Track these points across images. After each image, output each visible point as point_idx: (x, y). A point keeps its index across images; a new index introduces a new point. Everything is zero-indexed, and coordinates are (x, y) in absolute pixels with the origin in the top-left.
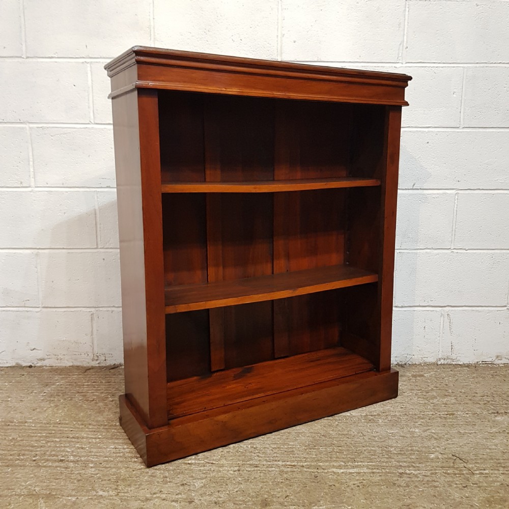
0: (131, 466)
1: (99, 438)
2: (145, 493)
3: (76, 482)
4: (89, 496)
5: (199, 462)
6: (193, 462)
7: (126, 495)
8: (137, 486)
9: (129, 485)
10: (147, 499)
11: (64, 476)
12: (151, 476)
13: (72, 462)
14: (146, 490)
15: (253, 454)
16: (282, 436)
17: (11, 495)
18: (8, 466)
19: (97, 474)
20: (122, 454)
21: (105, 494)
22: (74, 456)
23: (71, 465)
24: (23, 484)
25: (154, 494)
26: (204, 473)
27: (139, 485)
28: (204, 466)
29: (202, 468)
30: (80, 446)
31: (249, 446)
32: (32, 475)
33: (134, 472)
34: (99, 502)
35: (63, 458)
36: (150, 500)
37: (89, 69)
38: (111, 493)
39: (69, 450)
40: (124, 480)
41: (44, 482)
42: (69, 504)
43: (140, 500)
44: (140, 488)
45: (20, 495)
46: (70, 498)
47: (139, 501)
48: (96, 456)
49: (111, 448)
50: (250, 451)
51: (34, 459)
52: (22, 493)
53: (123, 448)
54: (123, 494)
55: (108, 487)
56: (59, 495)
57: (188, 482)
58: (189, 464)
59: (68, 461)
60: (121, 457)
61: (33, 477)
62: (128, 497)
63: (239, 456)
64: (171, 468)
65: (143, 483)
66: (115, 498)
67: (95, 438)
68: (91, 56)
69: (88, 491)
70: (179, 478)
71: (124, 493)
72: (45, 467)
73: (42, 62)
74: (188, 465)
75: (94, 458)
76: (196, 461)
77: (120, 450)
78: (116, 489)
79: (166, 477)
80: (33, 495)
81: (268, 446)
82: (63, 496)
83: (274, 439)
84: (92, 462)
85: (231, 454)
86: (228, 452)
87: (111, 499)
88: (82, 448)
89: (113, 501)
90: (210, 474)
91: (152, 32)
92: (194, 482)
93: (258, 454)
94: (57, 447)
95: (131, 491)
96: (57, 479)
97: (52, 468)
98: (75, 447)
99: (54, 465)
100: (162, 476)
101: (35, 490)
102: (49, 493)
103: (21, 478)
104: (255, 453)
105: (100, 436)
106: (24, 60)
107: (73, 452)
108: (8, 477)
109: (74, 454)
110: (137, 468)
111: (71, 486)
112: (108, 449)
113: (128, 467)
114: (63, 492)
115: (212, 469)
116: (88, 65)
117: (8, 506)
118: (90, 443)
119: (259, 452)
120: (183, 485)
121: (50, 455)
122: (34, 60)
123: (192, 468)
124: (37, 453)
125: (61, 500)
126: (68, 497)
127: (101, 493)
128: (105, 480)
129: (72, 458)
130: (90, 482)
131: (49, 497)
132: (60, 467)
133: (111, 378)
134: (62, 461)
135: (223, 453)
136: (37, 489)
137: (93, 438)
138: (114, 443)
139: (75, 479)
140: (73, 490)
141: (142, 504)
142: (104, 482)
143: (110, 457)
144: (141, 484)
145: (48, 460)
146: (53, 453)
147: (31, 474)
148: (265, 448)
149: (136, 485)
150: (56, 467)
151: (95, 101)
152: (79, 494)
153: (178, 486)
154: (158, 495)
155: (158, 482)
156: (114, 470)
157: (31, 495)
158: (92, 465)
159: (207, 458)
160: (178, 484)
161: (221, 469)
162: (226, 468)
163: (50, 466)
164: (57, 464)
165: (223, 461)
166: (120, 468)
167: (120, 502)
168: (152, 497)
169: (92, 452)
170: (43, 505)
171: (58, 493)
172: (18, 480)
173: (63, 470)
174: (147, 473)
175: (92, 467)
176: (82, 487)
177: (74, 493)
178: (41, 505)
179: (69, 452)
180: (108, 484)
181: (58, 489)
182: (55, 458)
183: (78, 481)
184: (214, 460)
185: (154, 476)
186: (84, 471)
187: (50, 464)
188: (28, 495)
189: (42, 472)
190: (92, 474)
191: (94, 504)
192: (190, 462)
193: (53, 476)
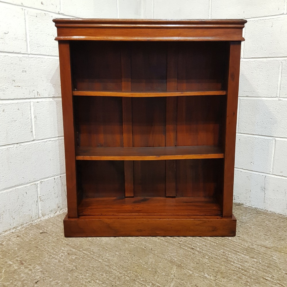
0: (229, 266)
1: (216, 243)
3: (195, 263)
4: (200, 274)
5: (273, 281)
6: (269, 279)
7: (220, 282)
8: (228, 280)
9: (224, 278)
11: (191, 258)
12: (239, 277)
14: (233, 284)
17: (163, 258)
18: (166, 242)
19: (208, 264)
20: (226, 257)
21: (208, 277)
22: (200, 249)
23: (197, 253)
24: (170, 254)
27: (229, 280)
28: (275, 285)
30: (205, 244)
32: (175, 251)
33: (229, 271)
34: (204, 281)
35: (194, 248)
38: (212, 278)
39: (198, 244)
40: (222, 273)
41: (180, 257)
42: (188, 274)
44: (229, 282)
45: (166, 260)
46: (189, 271)
48: (212, 253)
49: (222, 251)
51: (180, 242)
52: (168, 259)
53: (228, 254)
54: (218, 281)
55: (211, 274)
56: (185, 267)
59: (196, 250)
60: (225, 259)
61: (175, 252)
62: (220, 284)
64: (253, 277)
65: (232, 280)
66: (213, 282)
67: (215, 243)
69: (200, 271)
70: (256, 285)
71: (219, 281)
72: (183, 249)
74: (265, 280)
75: (210, 254)
76: (271, 280)
77: (225, 255)
78: (216, 277)
79: (248, 282)
80: (172, 262)
82: (186, 268)
84: (208, 255)
87: (210, 281)
88: (206, 246)
89: (211, 283)
94: (193, 240)
95: (224, 281)
96: (187, 258)
97: (187, 251)
98: (202, 243)
99: (188, 250)
100: (245, 280)
101: (174, 260)
102: (180, 264)
103: (170, 250)
105: (217, 242)
107: (200, 246)
108: (164, 248)
109: (200, 247)
110: (232, 269)
111: (192, 264)
112: (219, 252)
113: (227, 267)
114: (187, 267)
117: (159, 263)
118: (211, 244)
121: (188, 244)
123: (267, 283)
124: (183, 240)
125: (185, 270)
126: (189, 270)
127: (206, 275)
128: (211, 269)
129: (198, 249)
130: (203, 266)
131: (179, 266)
132: (191, 252)
133: (235, 210)
134: (193, 249)
136: (175, 259)
137: (213, 242)
138: (224, 249)
139: (196, 261)
140: (192, 267)
142: (210, 270)
143: (218, 256)
144: (231, 280)
145: (186, 246)
146: (190, 243)
149: (227, 279)
152: (194, 271)
155: (241, 283)
156: (218, 265)
157: (171, 262)
158: (207, 257)
159: (280, 280)
163: (186, 250)
164: (190, 250)
167: (215, 285)
169: (210, 250)
170: (175, 269)
171: (185, 266)
172: (168, 251)
173: (192, 254)
174: (237, 274)
175: (207, 259)
176: (198, 267)
177: (192, 269)
178: (174, 269)
179: (198, 245)
180: (212, 272)
181: (186, 264)
182: (190, 246)
183: (197, 263)
184: (284, 283)
185: (241, 278)
186: (202, 259)
187: (186, 249)
188: (170, 261)
189: (181, 251)
190: (205, 262)
191: (201, 280)
192: (267, 278)
193: (185, 255)
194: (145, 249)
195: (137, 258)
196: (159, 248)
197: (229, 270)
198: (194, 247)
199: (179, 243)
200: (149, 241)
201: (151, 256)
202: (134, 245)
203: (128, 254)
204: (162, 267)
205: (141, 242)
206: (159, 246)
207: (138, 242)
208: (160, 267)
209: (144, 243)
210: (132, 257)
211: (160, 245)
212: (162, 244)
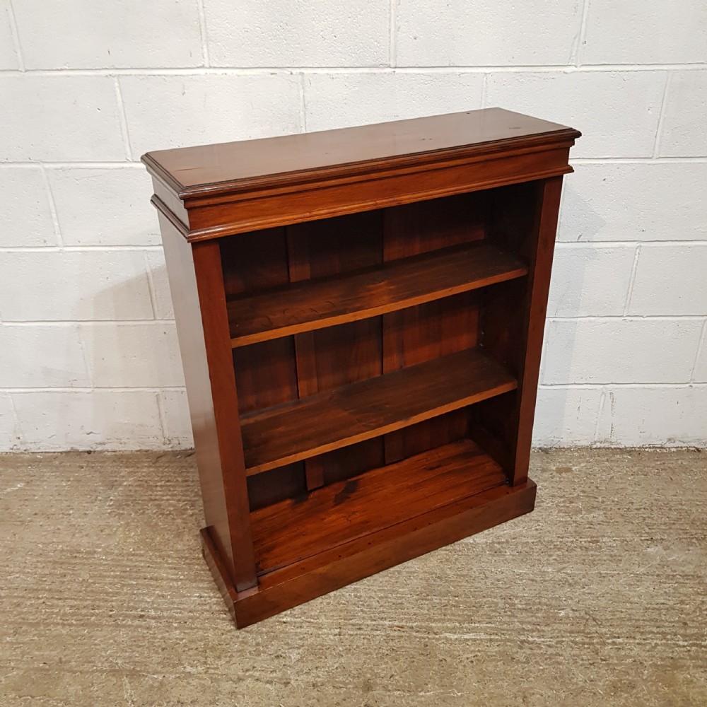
0: (219, 626)
1: (181, 579)
2: (236, 669)
3: (160, 651)
4: (176, 673)
5: (295, 620)
6: (289, 619)
7: (216, 672)
8: (228, 659)
9: (219, 657)
10: (240, 679)
11: (146, 642)
12: (243, 642)
13: (154, 618)
14: (238, 664)
15: (357, 608)
16: (391, 577)
17: (93, 672)
18: (83, 625)
19: (183, 639)
20: (207, 607)
21: (193, 670)
22: (156, 609)
23: (153, 623)
24: (103, 654)
25: (247, 670)
26: (300, 639)
27: (230, 657)
28: (301, 627)
29: (299, 630)
30: (160, 594)
31: (353, 594)
32: (111, 641)
33: (224, 636)
34: (189, 683)
35: (143, 613)
36: (243, 680)
37: (117, 84)
38: (200, 669)
39: (149, 600)
40: (213, 649)
41: (126, 652)
42: (155, 685)
43: (231, 680)
44: (231, 663)
45: (102, 672)
46: (155, 676)
47: (231, 682)
48: (180, 609)
49: (196, 596)
50: (353, 602)
51: (111, 613)
52: (104, 669)
53: (209, 597)
54: (213, 671)
55: (196, 660)
56: (144, 671)
57: (283, 653)
58: (284, 623)
59: (148, 617)
60: (207, 611)
61: (112, 644)
62: (218, 674)
63: (341, 611)
64: (264, 629)
65: (234, 654)
66: (205, 676)
67: (176, 580)
68: (117, 67)
69: (174, 666)
70: (272, 645)
71: (213, 669)
72: (124, 626)
73: (48, 77)
74: (283, 625)
75: (177, 613)
76: (292, 619)
77: (205, 601)
78: (205, 663)
79: (258, 644)
80: (117, 671)
81: (373, 594)
82: (148, 672)
83: (381, 582)
84: (176, 619)
85: (332, 608)
86: (328, 604)
87: (200, 679)
88: (163, 596)
89: (203, 682)
90: (307, 640)
91: (203, 27)
92: (290, 653)
93: (362, 608)
94: (134, 594)
95: (221, 665)
96: (140, 646)
97: (132, 628)
98: (154, 594)
99: (135, 624)
100: (254, 644)
101: (117, 664)
102: (134, 669)
103: (100, 645)
104: (358, 607)
105: (182, 577)
106: (22, 74)
107: (153, 603)
108: (85, 644)
109: (155, 606)
110: (227, 629)
111: (155, 658)
112: (192, 599)
113: (216, 628)
114: (147, 667)
115: (310, 632)
116: (115, 79)
117: (91, 687)
118: (171, 587)
119: (363, 605)
120: (277, 657)
121: (129, 608)
122: (37, 74)
123: (287, 630)
124: (114, 604)
125: (147, 679)
126: (154, 674)
127: (189, 669)
128: (192, 649)
129: (153, 613)
130: (176, 651)
131: (133, 674)
132: (141, 626)
133: (188, 472)
134: (142, 616)
135: (323, 606)
136: (120, 662)
137: (174, 580)
138: (199, 588)
139: (160, 646)
140: (158, 663)
141: (234, 685)
142: (190, 653)
143: (195, 611)
144: (232, 656)
145: (126, 616)
146: (131, 604)
147: (110, 639)
148: (370, 597)
149: (226, 657)
150: (137, 627)
151: (130, 131)
152: (165, 670)
153: (273, 660)
154: (251, 673)
155: (250, 652)
156: (201, 633)
157: (115, 672)
158: (176, 625)
159: (305, 613)
160: (273, 656)
161: (320, 633)
162: (326, 630)
163: (130, 626)
164: (137, 622)
165: (322, 620)
166: (206, 630)
167: (210, 682)
168: (244, 675)
169: (175, 602)
170: (128, 686)
171: (143, 668)
172: (98, 647)
173: (145, 632)
174: (238, 637)
175: (176, 628)
176: (168, 659)
177: (159, 669)
178: (127, 687)
179: (149, 602)
180: (195, 655)
181: (142, 662)
182: (133, 612)
183: (163, 649)
184: (312, 617)
185: (246, 643)
186: (167, 634)
187: (130, 623)
188: (111, 671)
189: (122, 635)
190: (177, 639)
191: (184, 686)
192: (285, 620)
193: (135, 641)
194: (47, 667)
195: (40, 700)
196: (74, 651)
197: (223, 634)
198: (142, 611)
199: (111, 616)
200: (46, 643)
201: (68, 677)
202: (18, 668)
203: (14, 699)
204: (102, 695)
205: (28, 653)
206: (74, 645)
207: (23, 657)
208: (98, 697)
209: (37, 653)
210: (30, 703)
211: (73, 641)
212: (77, 637)
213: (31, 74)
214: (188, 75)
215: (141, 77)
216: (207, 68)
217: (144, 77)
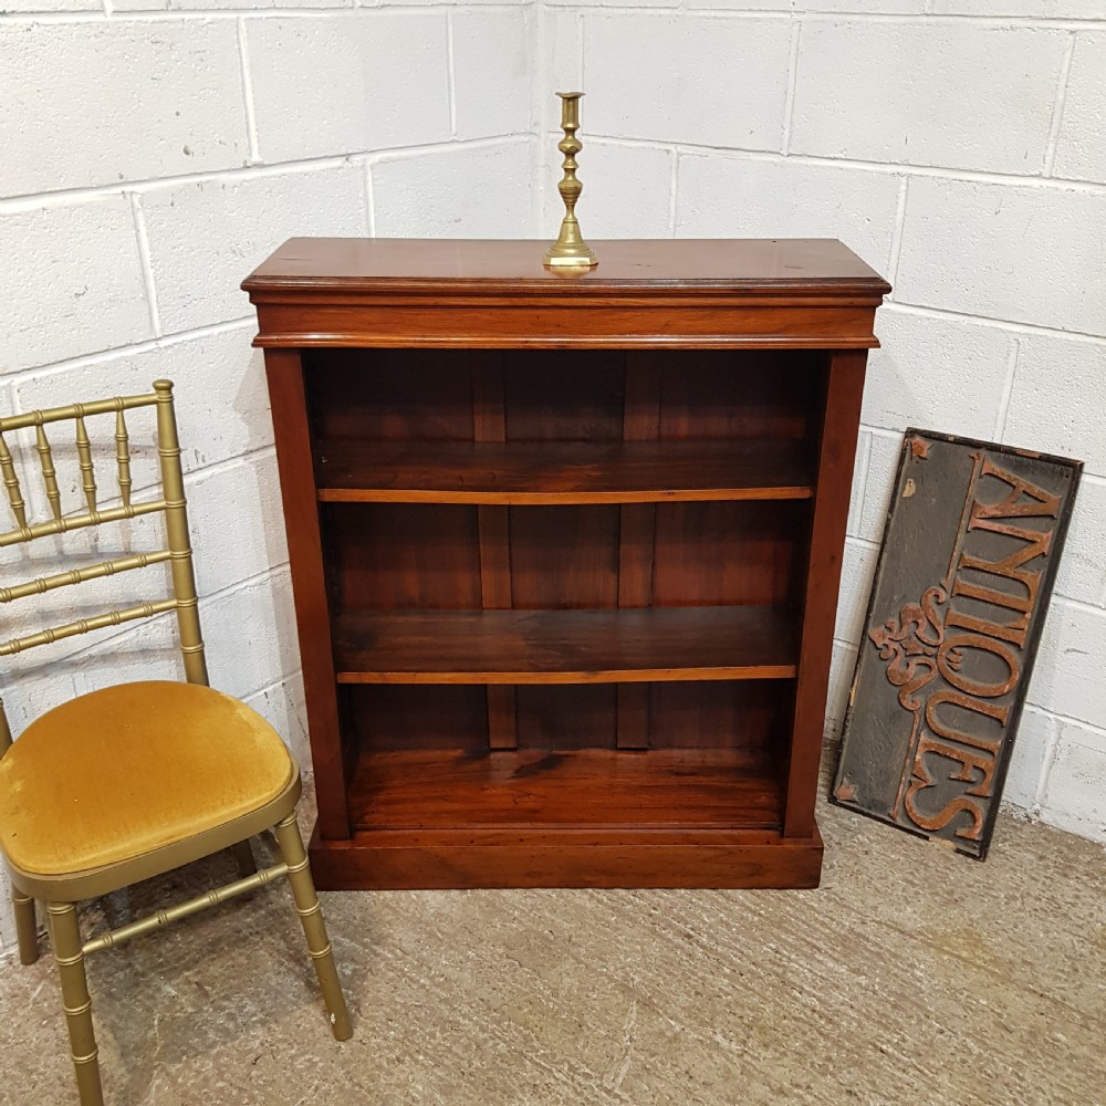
0: (785, 1004)
1: (760, 915)
2: (782, 1074)
3: (693, 993)
4: (701, 1034)
5: (900, 1056)
6: (890, 1050)
7: (754, 1062)
8: (777, 1055)
9: (766, 1046)
10: (781, 1092)
11: (680, 973)
12: (809, 1044)
13: (703, 947)
14: (788, 1070)
15: (1007, 1093)
16: (1090, 1077)
17: (601, 974)
18: (613, 908)
19: (729, 994)
20: (780, 970)
21: (724, 1043)
22: (711, 937)
23: (699, 952)
24: (622, 957)
25: (797, 1086)
26: (896, 1088)
27: (781, 1054)
28: (904, 1071)
29: (899, 1074)
30: (725, 919)
31: (1011, 1069)
32: (638, 947)
33: (785, 1022)
34: (711, 1057)
35: (692, 933)
36: (786, 1095)
37: (903, 187)
38: (734, 1046)
39: (706, 920)
40: (762, 1030)
41: (651, 971)
42: (669, 1034)
43: (769, 1086)
44: (780, 1062)
45: (611, 979)
46: (672, 1022)
47: (768, 1088)
48: (742, 953)
49: (771, 948)
50: (1006, 1081)
51: (653, 912)
52: (615, 977)
53: (789, 958)
54: (749, 1059)
55: (734, 1032)
56: (661, 1008)
57: (860, 1091)
58: (882, 1051)
59: (697, 942)
60: (777, 975)
61: (637, 951)
62: (754, 1067)
63: (979, 1082)
64: (847, 1044)
65: (789, 1053)
66: (736, 1060)
67: (754, 913)
68: (911, 162)
69: (702, 1023)
70: (850, 1072)
71: (751, 1056)
72: (661, 936)
73: (816, 166)
74: (879, 1054)
75: (736, 956)
76: (896, 1053)
77: (781, 960)
78: (744, 1042)
79: (829, 1059)
80: (630, 990)
81: (1046, 1087)
82: (666, 1012)
83: (1068, 1076)
84: (732, 963)
85: (966, 1070)
86: (964, 1062)
87: (727, 1058)
88: (727, 925)
89: (730, 1066)
90: (906, 1094)
92: (871, 1097)
93: (1018, 1097)
94: (691, 902)
95: (764, 1058)
96: (669, 973)
97: (671, 945)
98: (717, 916)
99: (676, 941)
100: (823, 1056)
101: (633, 979)
102: (650, 998)
103: (622, 944)
104: (1011, 1092)
105: (762, 912)
106: (783, 158)
107: (711, 926)
108: (606, 934)
109: (712, 931)
110: (794, 1014)
111: (683, 1000)
112: (765, 948)
113: (780, 1005)
114: (667, 1006)
115: (916, 1086)
116: (904, 180)
117: (590, 991)
118: (742, 918)
119: (1021, 1094)
120: (849, 1092)
121: (680, 919)
122: (803, 161)
123: (882, 1063)
124: (662, 901)
125: (660, 1019)
126: (671, 1019)
127: (719, 1038)
128: (735, 1014)
129: (704, 939)
130: (713, 1005)
131: (646, 1004)
132: (682, 948)
134: (689, 936)
135: (952, 1059)
136: (637, 979)
137: (751, 911)
138: (779, 939)
139: (694, 987)
140: (683, 1008)
141: (771, 1095)
142: (731, 1018)
143: (761, 966)
144: (784, 1054)
145: (670, 925)
146: (683, 914)
147: (638, 943)
148: (1038, 1088)
149: (776, 1050)
150: (678, 947)
151: (902, 256)
152: (687, 1022)
153: (840, 1092)
154: (801, 1092)
155: (812, 1063)
156: (756, 999)
157: (625, 988)
158: (728, 971)
159: (919, 1055)
160: (843, 1087)
161: (931, 1095)
162: (941, 1097)
163: (669, 940)
164: (679, 941)
165: (943, 1078)
166: (765, 999)
167: (739, 1072)
168: (790, 1090)
169: (739, 941)
170: (634, 1016)
171: (661, 1004)
172: (618, 945)
173: (685, 958)
174: (804, 1033)
175: (725, 976)
176: (699, 1009)
177: (681, 1016)
178: (632, 1016)
179: (706, 923)
180: (736, 1025)
181: (664, 995)
182: (681, 925)
183: (697, 993)
184: (928, 1066)
185: (812, 1048)
186: (711, 977)
187: (670, 936)
188: (621, 985)
189: (655, 948)
190: (720, 989)
191: (702, 1056)
192: (884, 1047)
193: (666, 963)
194: (552, 938)
195: (527, 973)
196: (590, 935)
197: (785, 1018)
198: (692, 929)
199: (650, 915)
200: (563, 909)
201: (568, 965)
202: (520, 922)
203: (501, 956)
204: (598, 1008)
205: (538, 910)
206: (593, 928)
207: (530, 911)
208: (593, 1008)
209: (547, 914)
210: (515, 970)
211: (593, 923)
212: (601, 920)
213: (794, 160)
214: (1011, 186)
215: (940, 181)
216: (1045, 178)
217: (945, 181)
